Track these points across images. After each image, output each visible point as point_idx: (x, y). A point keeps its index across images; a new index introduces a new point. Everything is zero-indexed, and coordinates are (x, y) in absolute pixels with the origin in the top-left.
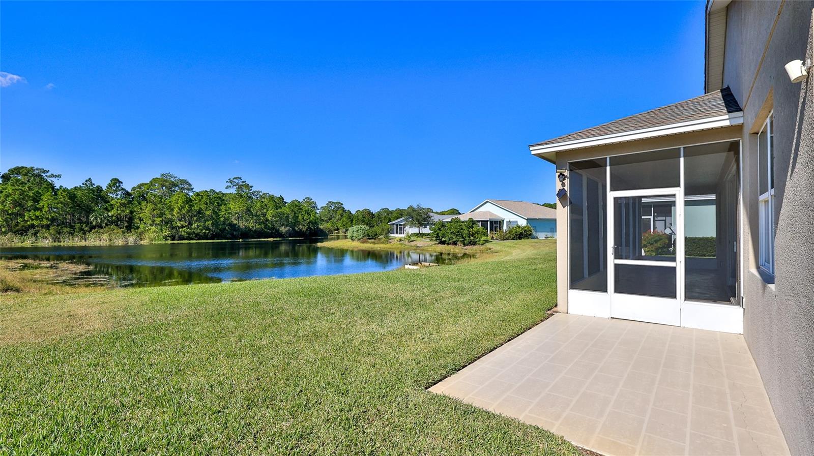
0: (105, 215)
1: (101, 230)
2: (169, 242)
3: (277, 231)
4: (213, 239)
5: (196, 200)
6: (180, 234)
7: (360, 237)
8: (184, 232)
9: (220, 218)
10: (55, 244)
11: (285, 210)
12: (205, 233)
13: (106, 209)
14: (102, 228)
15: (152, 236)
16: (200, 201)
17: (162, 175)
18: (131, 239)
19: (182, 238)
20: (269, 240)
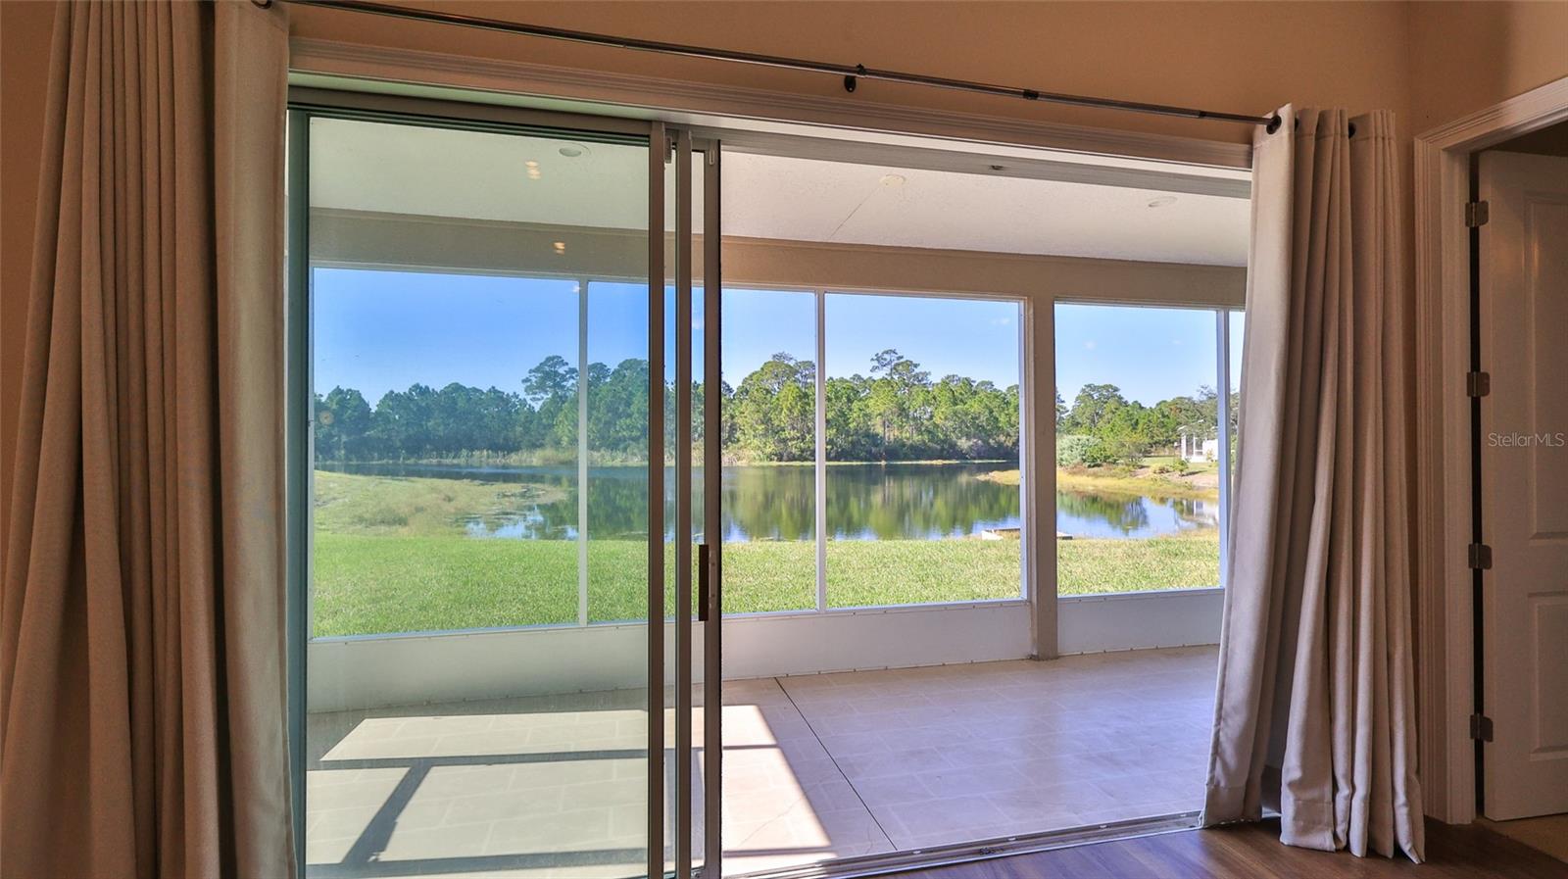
2: (775, 463)
3: (953, 446)
4: (839, 461)
6: (790, 450)
7: (1075, 461)
8: (796, 447)
9: (850, 423)
11: (974, 406)
15: (752, 453)
17: (774, 356)
19: (793, 458)
20: (934, 462)
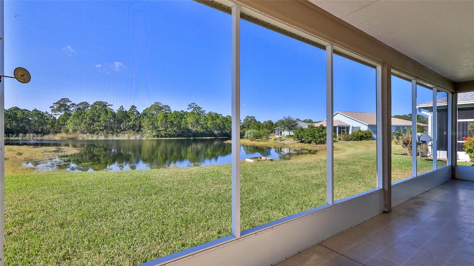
0: (128, 124)
1: (126, 132)
2: (156, 138)
3: (213, 133)
4: (178, 137)
5: (169, 116)
6: (161, 134)
7: (252, 137)
8: (163, 133)
9: (181, 125)
10: (105, 139)
11: (218, 121)
12: (173, 134)
13: (128, 121)
14: (126, 131)
15: (148, 135)
16: (172, 116)
17: (155, 103)
18: (138, 137)
19: (162, 137)
20: (207, 138)
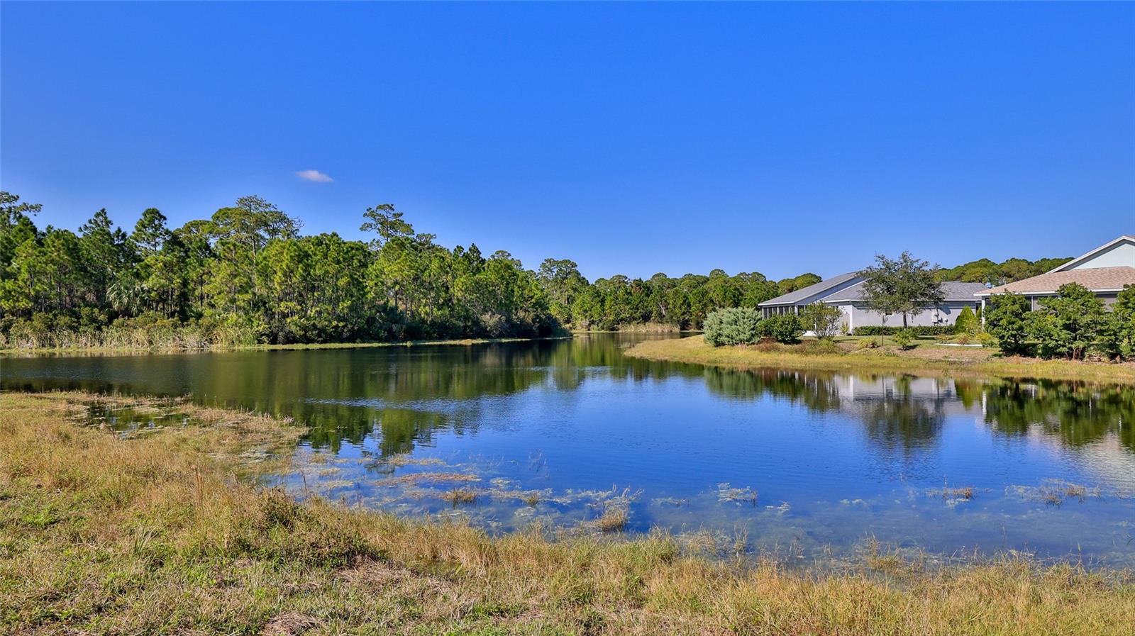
0: (137, 287)
1: (131, 322)
2: (266, 347)
3: (476, 323)
4: (354, 342)
5: (315, 254)
6: (287, 329)
8: (296, 324)
9: (367, 293)
10: (45, 351)
11: (487, 276)
12: (336, 327)
13: (137, 275)
14: (130, 316)
15: (232, 333)
16: (325, 256)
17: (242, 201)
18: (191, 339)
19: (291, 339)
